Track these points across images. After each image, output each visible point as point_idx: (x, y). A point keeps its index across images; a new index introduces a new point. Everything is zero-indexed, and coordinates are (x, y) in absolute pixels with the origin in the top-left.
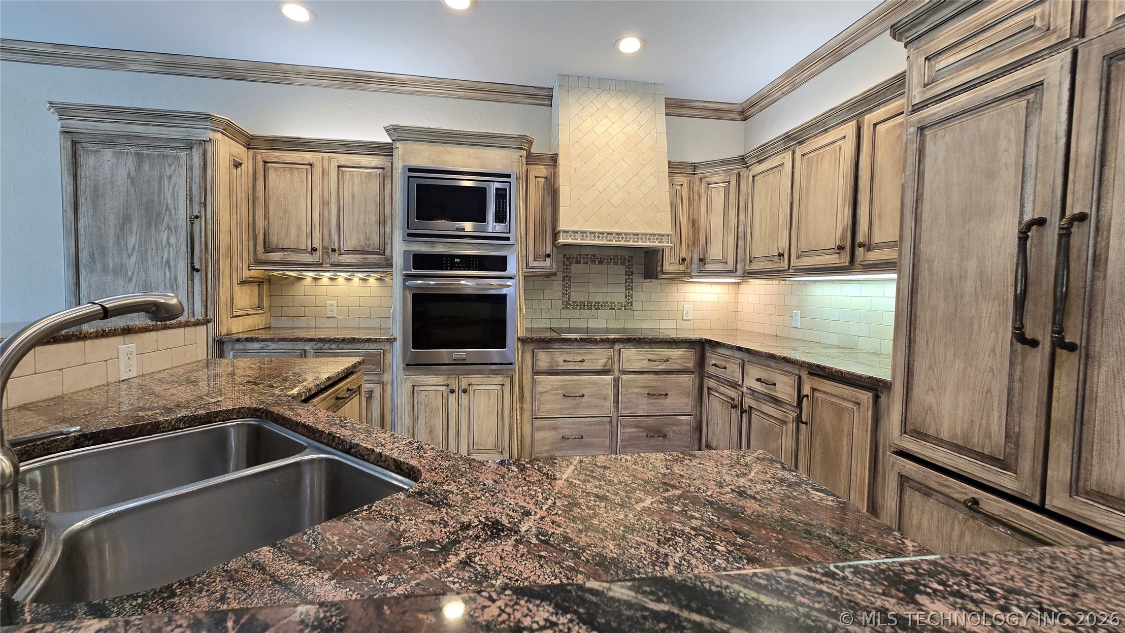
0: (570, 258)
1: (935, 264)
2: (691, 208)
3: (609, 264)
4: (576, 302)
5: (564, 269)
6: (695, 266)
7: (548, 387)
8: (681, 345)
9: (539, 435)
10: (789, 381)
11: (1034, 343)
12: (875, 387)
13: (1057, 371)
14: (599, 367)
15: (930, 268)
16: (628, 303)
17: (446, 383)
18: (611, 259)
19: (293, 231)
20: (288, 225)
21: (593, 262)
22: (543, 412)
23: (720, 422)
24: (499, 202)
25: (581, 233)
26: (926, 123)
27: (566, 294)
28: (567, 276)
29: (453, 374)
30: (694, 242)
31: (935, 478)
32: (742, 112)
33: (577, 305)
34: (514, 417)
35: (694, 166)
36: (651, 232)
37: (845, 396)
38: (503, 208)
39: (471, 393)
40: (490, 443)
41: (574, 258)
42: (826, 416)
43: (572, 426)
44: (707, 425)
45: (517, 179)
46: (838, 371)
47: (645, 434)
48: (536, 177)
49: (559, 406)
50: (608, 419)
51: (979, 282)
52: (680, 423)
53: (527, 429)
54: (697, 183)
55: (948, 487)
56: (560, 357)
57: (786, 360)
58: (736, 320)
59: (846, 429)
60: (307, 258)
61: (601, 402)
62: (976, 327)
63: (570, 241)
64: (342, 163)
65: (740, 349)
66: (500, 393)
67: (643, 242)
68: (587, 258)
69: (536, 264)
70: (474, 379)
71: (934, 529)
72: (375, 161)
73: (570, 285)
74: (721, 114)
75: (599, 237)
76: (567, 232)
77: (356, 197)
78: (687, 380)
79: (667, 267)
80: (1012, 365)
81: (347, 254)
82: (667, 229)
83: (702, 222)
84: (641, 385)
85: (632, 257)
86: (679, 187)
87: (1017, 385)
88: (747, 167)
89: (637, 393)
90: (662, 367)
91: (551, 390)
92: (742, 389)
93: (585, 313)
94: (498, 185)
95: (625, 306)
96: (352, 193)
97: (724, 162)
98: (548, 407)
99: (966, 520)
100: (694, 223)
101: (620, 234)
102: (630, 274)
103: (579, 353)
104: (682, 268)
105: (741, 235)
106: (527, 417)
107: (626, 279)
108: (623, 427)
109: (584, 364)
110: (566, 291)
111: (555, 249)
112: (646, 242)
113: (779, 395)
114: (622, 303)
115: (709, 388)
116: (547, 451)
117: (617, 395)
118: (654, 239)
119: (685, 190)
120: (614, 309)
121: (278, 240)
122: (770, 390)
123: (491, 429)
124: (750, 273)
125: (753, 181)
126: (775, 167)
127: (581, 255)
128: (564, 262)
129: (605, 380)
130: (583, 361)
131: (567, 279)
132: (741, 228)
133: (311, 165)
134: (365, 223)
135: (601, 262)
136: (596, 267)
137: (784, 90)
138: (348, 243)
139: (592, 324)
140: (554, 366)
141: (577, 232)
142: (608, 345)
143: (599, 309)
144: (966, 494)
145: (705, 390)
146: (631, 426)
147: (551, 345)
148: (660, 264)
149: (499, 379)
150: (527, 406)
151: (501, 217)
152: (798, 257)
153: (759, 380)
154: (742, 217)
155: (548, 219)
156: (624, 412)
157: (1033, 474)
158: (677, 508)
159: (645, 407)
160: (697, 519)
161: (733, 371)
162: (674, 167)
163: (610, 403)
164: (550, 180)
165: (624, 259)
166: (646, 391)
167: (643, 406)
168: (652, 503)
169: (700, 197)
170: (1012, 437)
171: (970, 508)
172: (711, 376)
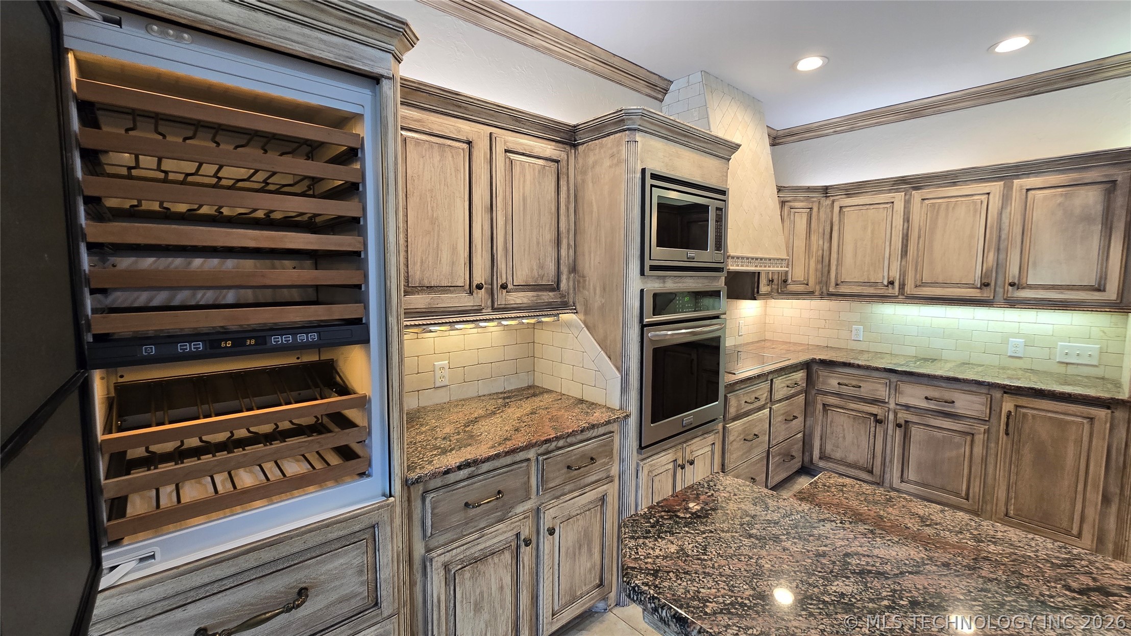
7: (736, 435)
10: (977, 399)
12: (1110, 404)
14: (763, 402)
17: (672, 458)
19: (445, 255)
20: (438, 246)
22: (731, 463)
23: (850, 436)
24: (718, 224)
25: (742, 258)
29: (680, 445)
32: (775, 138)
37: (1071, 411)
38: (720, 232)
42: (1040, 428)
44: (823, 439)
47: (782, 460)
49: (741, 453)
50: (766, 454)
52: (798, 441)
56: (743, 399)
58: (765, 331)
59: (1071, 438)
60: (463, 300)
61: (764, 438)
63: (735, 267)
64: (511, 147)
66: (712, 453)
72: (548, 149)
75: (751, 263)
76: (733, 258)
77: (528, 201)
78: (795, 403)
81: (516, 291)
82: (784, 253)
84: (782, 412)
88: (828, 197)
89: (780, 422)
90: (792, 391)
91: (737, 438)
94: (718, 204)
96: (524, 194)
97: (808, 190)
98: (734, 456)
104: (769, 289)
108: (773, 458)
112: (775, 267)
113: (960, 411)
115: (824, 404)
117: (770, 426)
118: (778, 264)
121: (422, 272)
122: (941, 406)
125: (841, 211)
126: (878, 204)
129: (765, 414)
133: (469, 143)
134: (538, 243)
138: (519, 273)
140: (740, 410)
141: (739, 258)
146: (776, 455)
148: (756, 285)
149: (710, 439)
151: (718, 242)
152: (916, 286)
156: (773, 443)
161: (876, 388)
163: (767, 437)
166: (784, 418)
167: (782, 433)
172: (826, 393)
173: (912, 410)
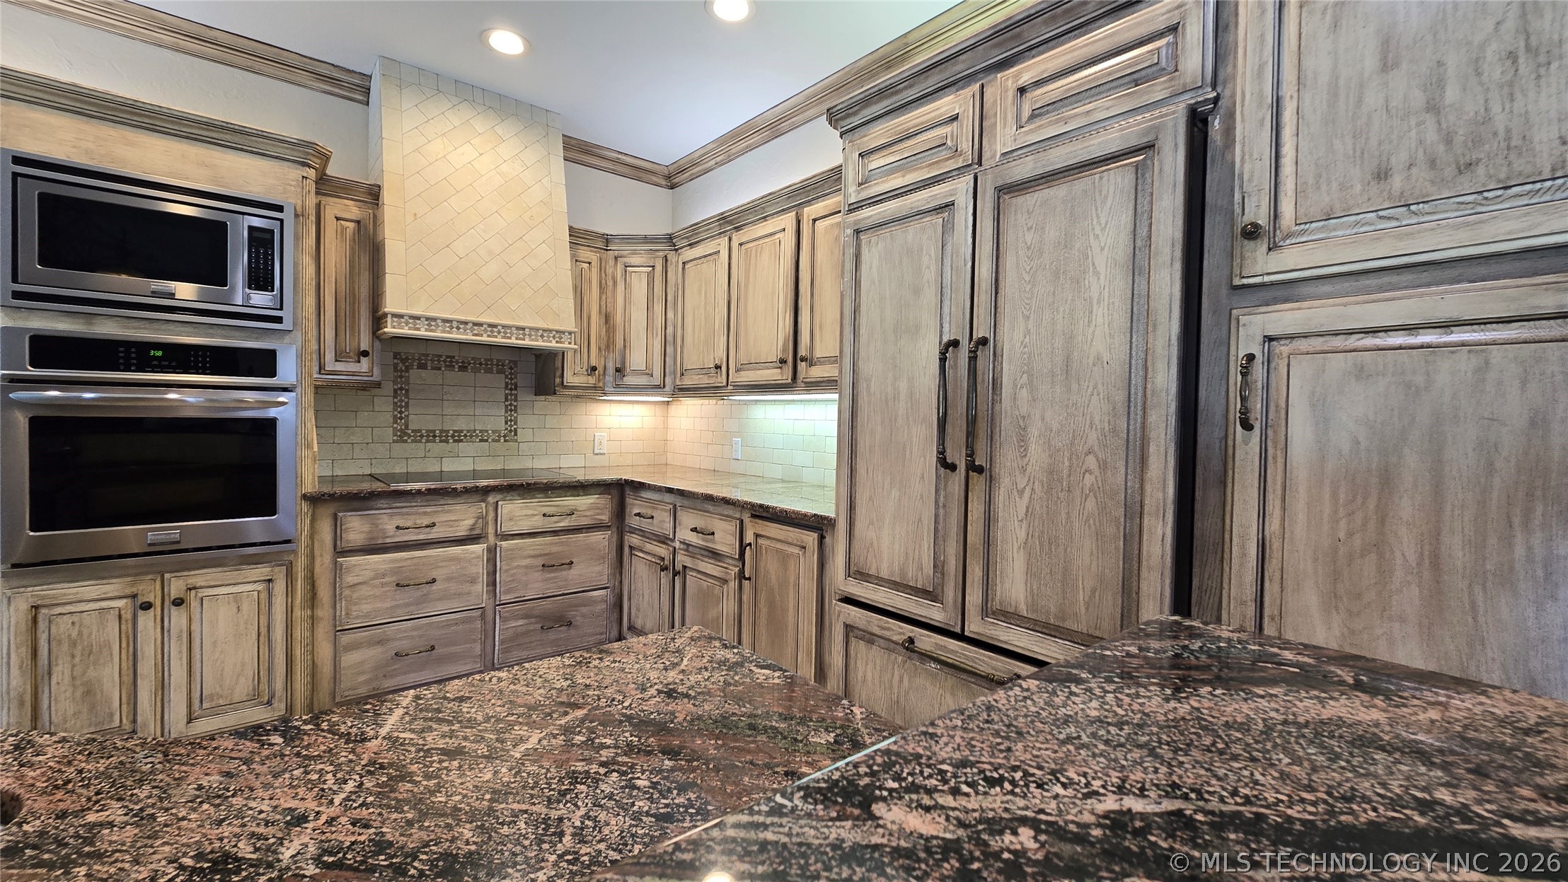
0: (407, 359)
1: (873, 384)
2: (604, 297)
3: (476, 371)
4: (420, 431)
5: (396, 377)
6: (609, 379)
7: (369, 574)
8: (592, 491)
9: (349, 659)
10: (729, 527)
11: (953, 467)
12: (819, 525)
13: (970, 494)
14: (461, 532)
15: (868, 388)
16: (511, 431)
17: (128, 591)
18: (481, 364)
21: (451, 367)
22: (357, 617)
23: (647, 592)
24: (258, 253)
25: (427, 319)
26: (861, 226)
27: (401, 418)
28: (401, 389)
29: (147, 573)
30: (609, 345)
31: (876, 622)
32: (668, 177)
33: (422, 436)
34: (297, 633)
35: (607, 240)
36: (545, 326)
37: (790, 540)
38: (266, 263)
39: (195, 604)
40: (243, 688)
41: (414, 360)
42: (771, 566)
43: (415, 633)
44: (630, 599)
45: (296, 216)
46: (782, 511)
47: (540, 626)
48: (338, 219)
49: (388, 604)
50: (479, 613)
51: (909, 404)
52: (593, 602)
53: (325, 651)
54: (611, 262)
55: (889, 629)
56: (389, 522)
57: (726, 501)
58: (665, 452)
59: (792, 580)
61: (466, 587)
62: (908, 452)
63: (406, 331)
65: (670, 490)
66: (264, 596)
67: (532, 340)
68: (439, 361)
69: (340, 367)
70: (199, 577)
71: (877, 680)
73: (407, 404)
74: (642, 175)
75: (458, 328)
76: (400, 316)
78: (601, 539)
79: (570, 378)
80: (937, 491)
82: (569, 323)
83: (619, 318)
84: (532, 553)
85: (515, 363)
86: (586, 266)
87: (941, 511)
88: (676, 250)
89: (526, 567)
90: (564, 523)
91: (374, 579)
92: (673, 544)
93: (437, 448)
94: (257, 222)
95: (505, 436)
97: (646, 239)
98: (366, 607)
99: (905, 662)
100: (607, 318)
101: (495, 326)
102: (512, 388)
103: (425, 513)
104: (592, 380)
105: (670, 338)
106: (323, 631)
107: (506, 395)
108: (504, 620)
109: (435, 529)
110: (401, 412)
111: (377, 343)
112: (537, 341)
113: (719, 547)
114: (500, 432)
115: (630, 547)
116: (366, 682)
117: (493, 573)
118: (549, 337)
119: (595, 271)
120: (487, 441)
122: (707, 541)
123: (243, 664)
124: (681, 390)
125: (684, 268)
126: (710, 255)
127: (427, 355)
128: (395, 366)
129: (472, 553)
130: (434, 525)
131: (402, 395)
132: (670, 330)
135: (463, 368)
136: (454, 376)
137: (718, 159)
139: (449, 466)
140: (377, 538)
141: (418, 318)
142: (478, 497)
143: (461, 441)
144: (903, 634)
145: (626, 550)
146: (517, 618)
147: (372, 503)
148: (559, 373)
149: (262, 571)
150: (324, 612)
151: (261, 278)
152: (738, 370)
153: (694, 530)
154: (670, 315)
155: (364, 291)
156: (505, 598)
157: (955, 601)
158: (579, 739)
159: (536, 585)
160: (609, 747)
161: (662, 521)
162: (578, 236)
163: (481, 587)
164: (366, 227)
165: (503, 365)
166: (540, 562)
167: (536, 584)
168: (540, 741)
169: (615, 283)
170: (939, 566)
171: (907, 649)
172: (633, 531)
173: (691, 549)
